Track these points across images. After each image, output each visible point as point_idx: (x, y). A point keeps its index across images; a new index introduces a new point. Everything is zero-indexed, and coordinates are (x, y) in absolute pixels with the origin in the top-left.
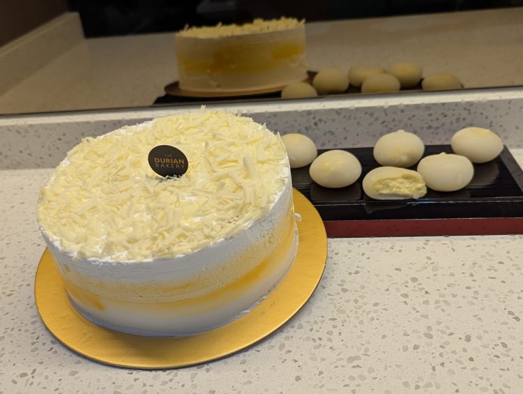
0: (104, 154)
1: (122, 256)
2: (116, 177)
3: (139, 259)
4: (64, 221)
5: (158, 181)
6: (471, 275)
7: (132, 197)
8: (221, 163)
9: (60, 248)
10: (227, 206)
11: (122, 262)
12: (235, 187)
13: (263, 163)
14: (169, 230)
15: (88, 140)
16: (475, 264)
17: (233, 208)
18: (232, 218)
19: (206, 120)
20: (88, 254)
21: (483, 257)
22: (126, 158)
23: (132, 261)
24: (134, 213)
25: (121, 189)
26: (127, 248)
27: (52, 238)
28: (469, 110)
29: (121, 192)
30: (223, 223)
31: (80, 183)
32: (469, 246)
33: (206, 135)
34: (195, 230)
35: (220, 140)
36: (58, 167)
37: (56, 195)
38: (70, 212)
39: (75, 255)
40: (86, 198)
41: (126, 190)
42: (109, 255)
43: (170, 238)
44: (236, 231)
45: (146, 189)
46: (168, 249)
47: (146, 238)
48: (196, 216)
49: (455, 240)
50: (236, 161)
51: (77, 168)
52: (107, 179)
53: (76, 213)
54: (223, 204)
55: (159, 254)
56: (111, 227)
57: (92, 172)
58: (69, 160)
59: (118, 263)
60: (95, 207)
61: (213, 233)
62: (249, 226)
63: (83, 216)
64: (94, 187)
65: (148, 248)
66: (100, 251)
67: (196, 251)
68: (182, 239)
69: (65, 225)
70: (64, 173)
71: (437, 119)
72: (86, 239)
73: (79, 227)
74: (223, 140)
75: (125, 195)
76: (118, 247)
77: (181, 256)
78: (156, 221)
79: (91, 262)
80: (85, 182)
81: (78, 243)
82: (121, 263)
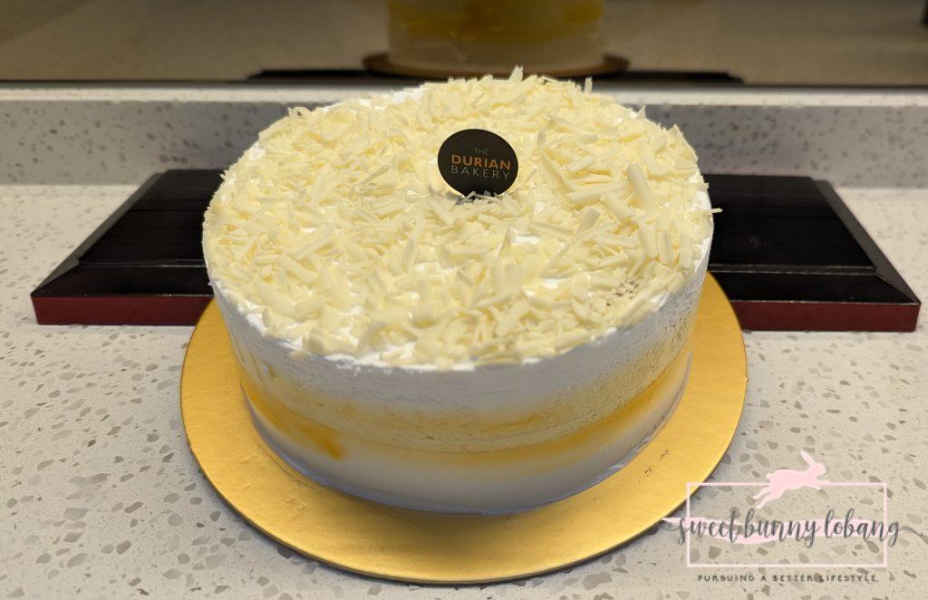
0: (335, 141)
1: (403, 355)
2: (369, 187)
3: (441, 364)
4: (266, 271)
5: (454, 202)
6: (798, 406)
7: (407, 229)
8: (576, 176)
9: (263, 330)
10: (610, 261)
11: (406, 367)
12: (619, 223)
13: (658, 178)
14: (503, 305)
15: (299, 114)
16: (801, 384)
17: (622, 265)
18: (622, 285)
19: (526, 93)
20: (327, 345)
21: (813, 371)
22: (383, 152)
23: (428, 367)
24: (416, 263)
25: (383, 211)
26: (412, 338)
27: (244, 306)
28: (774, 121)
29: (382, 218)
30: (609, 294)
31: (291, 194)
32: (788, 351)
33: (532, 119)
34: (555, 307)
35: (561, 130)
36: (240, 160)
37: (244, 215)
38: (279, 253)
39: (297, 345)
40: (309, 225)
41: (392, 215)
42: (374, 350)
43: (506, 321)
44: (639, 314)
45: (434, 217)
46: (509, 345)
47: (453, 319)
48: (545, 276)
49: (763, 338)
50: (607, 173)
51: (281, 164)
52: (348, 191)
53: (293, 257)
54: (600, 256)
55: (489, 355)
56: (372, 290)
57: (313, 173)
58: (261, 147)
59: (397, 370)
60: (329, 246)
61: (595, 317)
62: (661, 305)
63: (305, 262)
64: (321, 204)
65: (460, 341)
66: (355, 341)
67: (563, 352)
68: (529, 325)
69: (268, 279)
70: (255, 173)
71: (722, 133)
72: (319, 313)
73: (300, 285)
74: (571, 132)
75: (392, 226)
76: (392, 334)
77: (533, 361)
78: (469, 282)
79: (333, 363)
80: (303, 193)
81: (301, 320)
82: (403, 371)
